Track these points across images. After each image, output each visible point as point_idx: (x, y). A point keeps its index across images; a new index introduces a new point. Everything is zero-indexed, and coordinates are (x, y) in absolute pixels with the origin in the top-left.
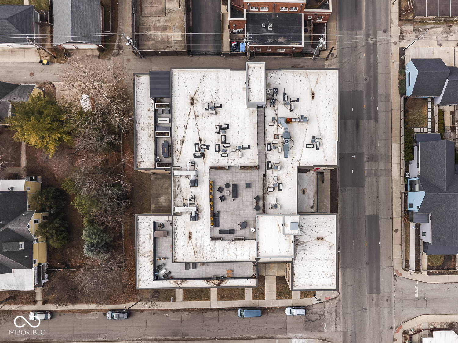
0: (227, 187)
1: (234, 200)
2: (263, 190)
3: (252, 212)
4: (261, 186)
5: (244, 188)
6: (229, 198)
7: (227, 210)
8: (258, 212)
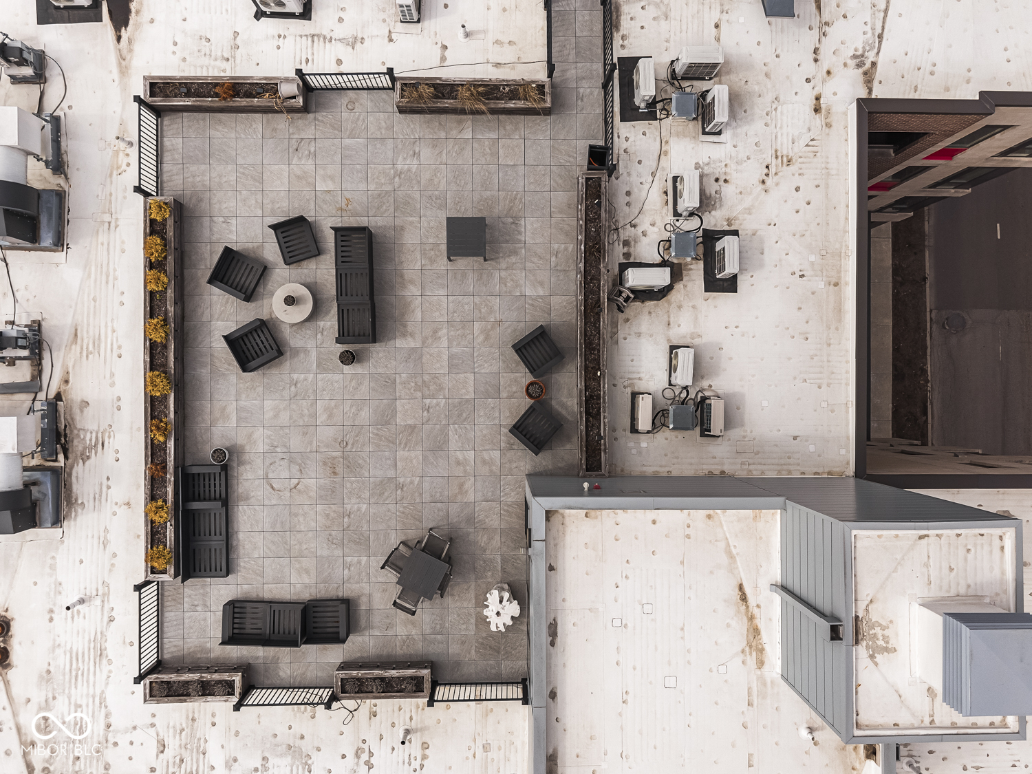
0: (292, 256)
1: (348, 358)
2: (590, 279)
3: (497, 454)
4: (569, 248)
5: (432, 261)
6: (311, 344)
7: (296, 443)
8: (545, 460)
